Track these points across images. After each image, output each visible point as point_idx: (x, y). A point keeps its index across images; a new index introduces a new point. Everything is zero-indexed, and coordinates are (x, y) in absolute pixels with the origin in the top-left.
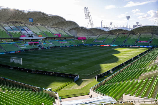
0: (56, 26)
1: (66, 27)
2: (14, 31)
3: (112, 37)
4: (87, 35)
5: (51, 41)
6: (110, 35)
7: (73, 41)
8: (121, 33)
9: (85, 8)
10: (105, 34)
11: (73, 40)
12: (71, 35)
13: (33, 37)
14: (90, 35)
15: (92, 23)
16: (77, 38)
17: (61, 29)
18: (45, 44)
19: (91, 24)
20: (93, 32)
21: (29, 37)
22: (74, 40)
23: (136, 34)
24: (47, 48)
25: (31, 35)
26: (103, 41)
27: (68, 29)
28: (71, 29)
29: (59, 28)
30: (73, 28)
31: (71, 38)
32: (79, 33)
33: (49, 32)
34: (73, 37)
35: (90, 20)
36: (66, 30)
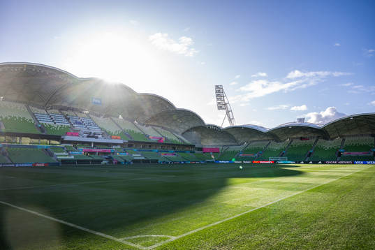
0: (156, 124)
1: (177, 126)
2: (55, 123)
3: (276, 146)
4: (221, 144)
5: (139, 150)
6: (272, 142)
7: (192, 154)
8: (297, 138)
9: (217, 87)
10: (261, 141)
11: (191, 152)
12: (187, 142)
13: (97, 138)
14: (229, 144)
15: (233, 119)
16: (201, 149)
17: (168, 130)
18: (123, 155)
19: (230, 120)
20: (236, 136)
21: (88, 137)
22: (194, 152)
23: (332, 139)
24: (125, 161)
25: (95, 134)
26: (256, 155)
27: (183, 130)
28: (188, 131)
29: (163, 128)
30: (192, 128)
31: (187, 149)
32: (205, 140)
33: (139, 133)
34: (192, 146)
35: (228, 112)
36: (177, 133)
